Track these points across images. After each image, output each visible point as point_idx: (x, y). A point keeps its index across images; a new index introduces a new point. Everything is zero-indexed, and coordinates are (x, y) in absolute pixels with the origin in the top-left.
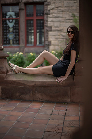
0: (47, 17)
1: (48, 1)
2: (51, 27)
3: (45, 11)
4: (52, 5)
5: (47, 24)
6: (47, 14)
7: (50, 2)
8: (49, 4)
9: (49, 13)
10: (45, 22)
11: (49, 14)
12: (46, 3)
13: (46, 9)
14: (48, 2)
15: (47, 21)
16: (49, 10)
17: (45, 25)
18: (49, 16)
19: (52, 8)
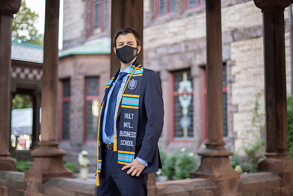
0: (231, 88)
1: (232, 59)
2: (237, 106)
3: (228, 77)
5: (231, 100)
6: (231, 82)
8: (234, 63)
11: (234, 82)
12: (229, 63)
13: (229, 73)
15: (231, 95)
16: (234, 76)
18: (234, 85)
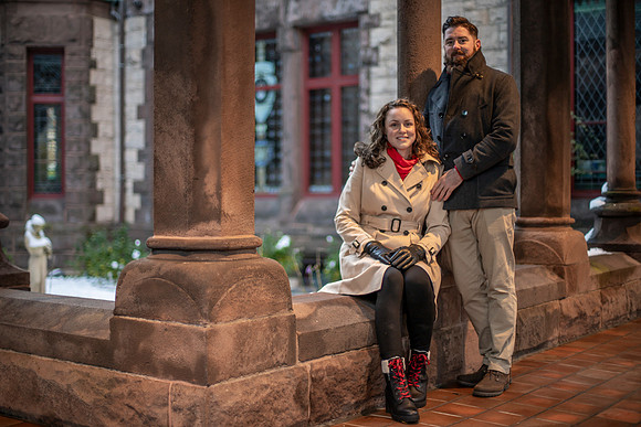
0: (368, 77)
1: (372, 11)
3: (362, 53)
4: (386, 27)
5: (369, 103)
6: (369, 63)
7: (378, 16)
8: (376, 21)
9: (374, 59)
10: (363, 95)
11: (376, 64)
12: (364, 20)
13: (364, 43)
14: (372, 17)
15: (368, 92)
16: (376, 49)
17: (363, 107)
18: (374, 70)
19: (383, 39)
